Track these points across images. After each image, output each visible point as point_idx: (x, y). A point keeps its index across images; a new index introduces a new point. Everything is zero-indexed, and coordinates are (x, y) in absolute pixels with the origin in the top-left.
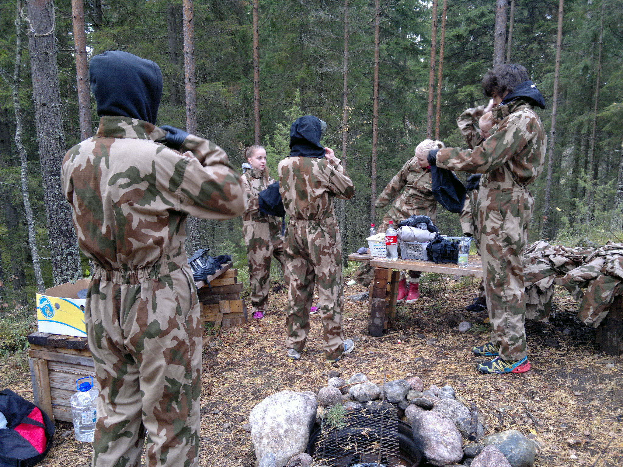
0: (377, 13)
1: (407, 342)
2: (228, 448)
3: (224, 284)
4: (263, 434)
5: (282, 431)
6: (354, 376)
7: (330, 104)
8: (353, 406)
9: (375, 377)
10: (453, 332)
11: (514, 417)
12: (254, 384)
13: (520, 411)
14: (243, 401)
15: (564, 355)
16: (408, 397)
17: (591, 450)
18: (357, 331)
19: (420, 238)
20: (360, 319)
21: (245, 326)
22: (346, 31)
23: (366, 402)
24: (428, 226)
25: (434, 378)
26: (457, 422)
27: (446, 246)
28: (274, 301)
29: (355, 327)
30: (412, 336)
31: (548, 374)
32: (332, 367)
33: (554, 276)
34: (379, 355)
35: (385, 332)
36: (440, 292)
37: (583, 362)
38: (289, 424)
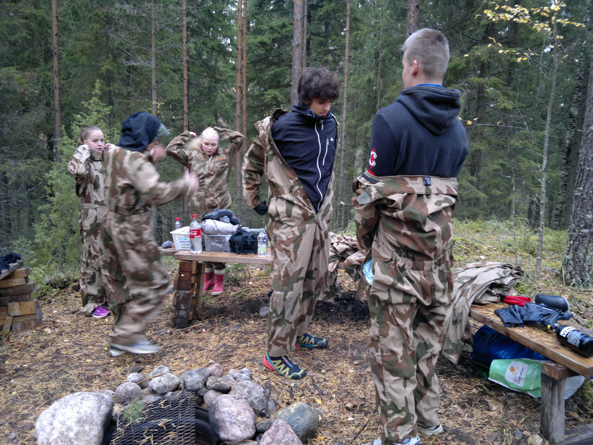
0: (185, 12)
1: (212, 330)
3: (13, 285)
4: (51, 440)
5: (72, 435)
6: (156, 369)
7: (139, 98)
8: (152, 399)
9: (178, 367)
10: (255, 317)
11: (303, 390)
12: (47, 388)
13: (308, 384)
14: (34, 408)
15: (346, 330)
16: (208, 384)
17: (365, 411)
18: (163, 324)
19: (223, 231)
20: (166, 312)
21: (39, 328)
22: (153, 26)
23: (166, 393)
24: (230, 219)
25: (234, 362)
26: (251, 402)
27: (246, 237)
28: (75, 300)
29: (160, 321)
30: (217, 324)
31: (333, 348)
32: (134, 363)
33: (337, 261)
34: (184, 346)
35: (190, 323)
36: (245, 280)
37: (361, 334)
38: (80, 426)
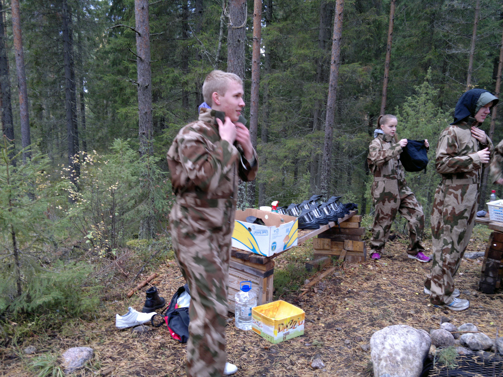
2: (347, 360)
3: (350, 227)
4: (382, 357)
5: (399, 358)
6: (464, 325)
7: (454, 81)
8: (465, 351)
9: (484, 329)
12: (371, 313)
14: (361, 325)
18: (468, 285)
20: (471, 275)
21: (364, 264)
22: (476, 17)
23: (478, 350)
28: (389, 247)
29: (465, 282)
32: (442, 313)
34: (489, 311)
35: (496, 291)
38: (406, 354)
